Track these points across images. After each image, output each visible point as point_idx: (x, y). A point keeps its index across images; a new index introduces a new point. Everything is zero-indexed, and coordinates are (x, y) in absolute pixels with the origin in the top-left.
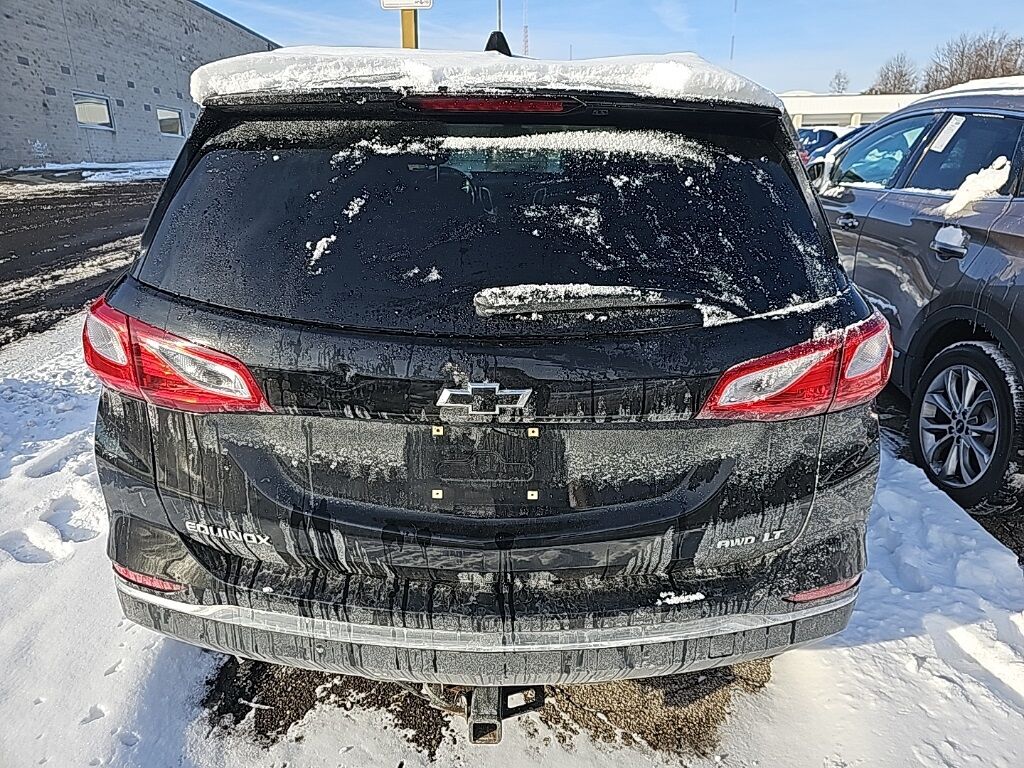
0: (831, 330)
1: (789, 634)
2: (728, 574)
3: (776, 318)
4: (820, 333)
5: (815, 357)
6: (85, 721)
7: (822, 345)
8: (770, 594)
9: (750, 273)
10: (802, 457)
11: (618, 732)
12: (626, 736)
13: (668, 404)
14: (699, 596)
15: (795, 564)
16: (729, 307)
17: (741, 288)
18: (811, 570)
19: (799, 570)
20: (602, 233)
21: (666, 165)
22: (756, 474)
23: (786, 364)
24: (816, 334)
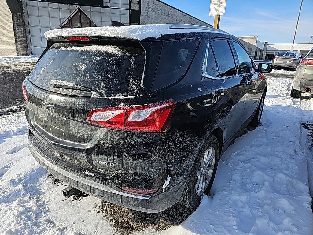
0: (125, 105)
1: (121, 199)
2: (106, 173)
3: (110, 99)
4: (121, 105)
5: (117, 112)
6: (32, 165)
7: (120, 109)
8: (112, 183)
9: (111, 85)
10: (119, 143)
11: (111, 218)
12: (112, 220)
13: (79, 116)
14: (93, 175)
15: (121, 177)
16: (100, 93)
17: (106, 89)
18: (126, 181)
19: (122, 179)
20: (84, 71)
21: (108, 55)
22: (105, 144)
23: (107, 112)
24: (119, 105)
